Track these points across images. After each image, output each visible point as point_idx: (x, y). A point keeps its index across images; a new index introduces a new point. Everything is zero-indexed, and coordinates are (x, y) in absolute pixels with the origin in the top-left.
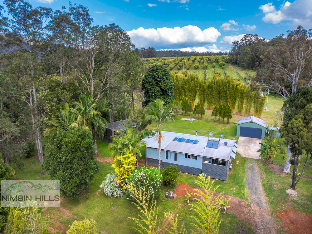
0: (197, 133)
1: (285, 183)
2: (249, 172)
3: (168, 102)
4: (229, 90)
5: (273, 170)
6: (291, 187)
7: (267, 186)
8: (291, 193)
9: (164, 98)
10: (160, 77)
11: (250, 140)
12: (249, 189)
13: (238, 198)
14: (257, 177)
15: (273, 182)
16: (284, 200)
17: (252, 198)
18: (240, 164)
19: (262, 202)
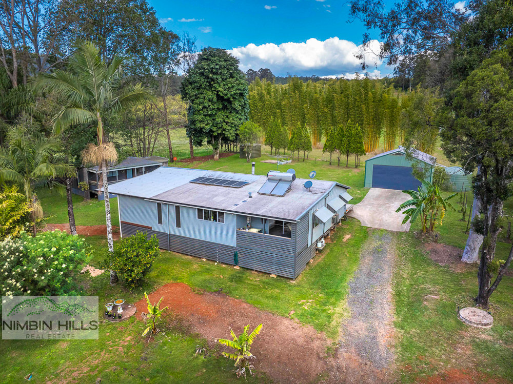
0: (253, 168)
1: (461, 289)
2: (367, 261)
3: (235, 126)
4: (365, 104)
5: (434, 257)
6: (476, 300)
7: (408, 297)
8: (473, 319)
9: (227, 116)
10: (214, 70)
11: (394, 194)
12: (352, 302)
13: (309, 329)
14: (387, 272)
15: (428, 286)
16: (448, 339)
17: (351, 329)
18: (352, 242)
19: (376, 343)
